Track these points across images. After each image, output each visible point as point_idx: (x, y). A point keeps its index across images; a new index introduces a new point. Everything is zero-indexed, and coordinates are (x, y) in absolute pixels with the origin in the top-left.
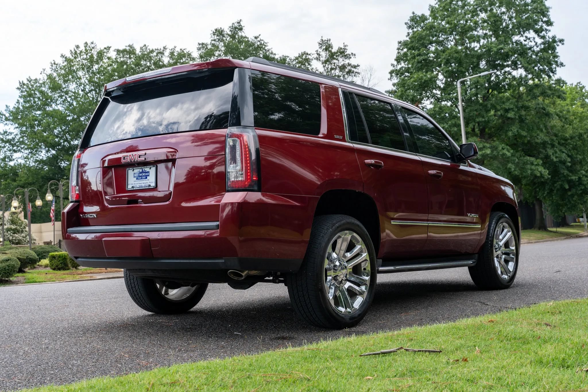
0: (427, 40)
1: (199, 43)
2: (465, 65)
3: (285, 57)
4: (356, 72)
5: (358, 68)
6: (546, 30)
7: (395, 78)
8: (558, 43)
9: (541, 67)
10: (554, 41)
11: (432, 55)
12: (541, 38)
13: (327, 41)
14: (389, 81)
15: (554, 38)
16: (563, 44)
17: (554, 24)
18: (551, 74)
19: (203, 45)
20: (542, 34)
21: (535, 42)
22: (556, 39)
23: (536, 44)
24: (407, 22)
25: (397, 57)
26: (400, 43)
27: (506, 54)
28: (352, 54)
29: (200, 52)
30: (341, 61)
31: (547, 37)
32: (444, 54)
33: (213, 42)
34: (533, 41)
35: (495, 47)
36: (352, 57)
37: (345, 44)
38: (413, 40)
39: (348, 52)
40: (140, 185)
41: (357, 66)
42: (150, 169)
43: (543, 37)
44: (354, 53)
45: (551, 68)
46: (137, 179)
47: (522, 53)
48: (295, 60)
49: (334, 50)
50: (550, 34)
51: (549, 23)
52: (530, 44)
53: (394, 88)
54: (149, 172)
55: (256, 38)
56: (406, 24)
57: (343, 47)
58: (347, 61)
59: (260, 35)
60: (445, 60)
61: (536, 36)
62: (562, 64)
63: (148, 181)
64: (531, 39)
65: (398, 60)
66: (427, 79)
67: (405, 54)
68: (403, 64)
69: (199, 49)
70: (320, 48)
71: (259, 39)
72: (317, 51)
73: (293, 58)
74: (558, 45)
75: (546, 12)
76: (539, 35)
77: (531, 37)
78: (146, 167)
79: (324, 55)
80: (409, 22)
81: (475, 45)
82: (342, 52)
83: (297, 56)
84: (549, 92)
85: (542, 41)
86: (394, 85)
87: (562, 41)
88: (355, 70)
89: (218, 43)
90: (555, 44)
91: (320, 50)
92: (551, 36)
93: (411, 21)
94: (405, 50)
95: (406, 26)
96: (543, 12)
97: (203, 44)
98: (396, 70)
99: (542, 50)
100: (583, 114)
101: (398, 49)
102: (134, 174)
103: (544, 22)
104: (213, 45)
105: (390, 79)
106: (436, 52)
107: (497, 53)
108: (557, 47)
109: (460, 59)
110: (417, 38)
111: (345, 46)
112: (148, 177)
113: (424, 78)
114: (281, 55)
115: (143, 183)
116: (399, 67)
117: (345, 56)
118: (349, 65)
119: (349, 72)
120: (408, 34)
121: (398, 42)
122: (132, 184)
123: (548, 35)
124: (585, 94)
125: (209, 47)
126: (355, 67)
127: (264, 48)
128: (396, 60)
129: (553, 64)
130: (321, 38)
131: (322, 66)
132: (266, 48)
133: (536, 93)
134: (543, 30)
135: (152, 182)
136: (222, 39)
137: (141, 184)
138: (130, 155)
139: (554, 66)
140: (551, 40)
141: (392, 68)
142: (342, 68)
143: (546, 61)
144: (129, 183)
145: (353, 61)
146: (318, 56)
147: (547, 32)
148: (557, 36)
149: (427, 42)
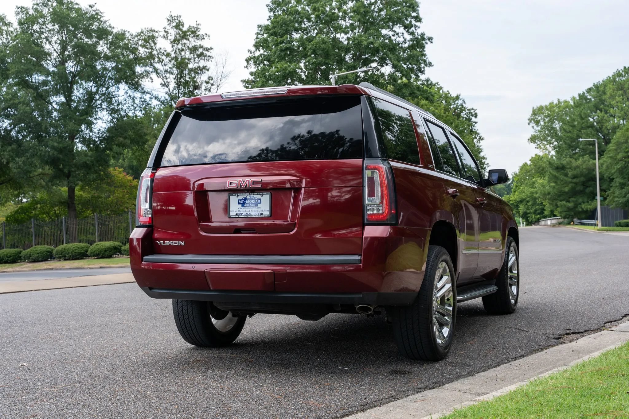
0: (291, 27)
1: (17, 7)
2: (332, 57)
3: (125, 31)
4: (209, 56)
5: (211, 51)
6: (416, 26)
7: (253, 66)
8: (427, 41)
9: (410, 66)
10: (423, 39)
11: (296, 44)
12: (410, 34)
13: (178, 17)
14: (246, 69)
15: (423, 35)
16: (432, 42)
17: (422, 20)
18: (420, 74)
19: (22, 10)
20: (411, 30)
21: (404, 37)
22: (425, 37)
23: (405, 40)
24: (268, 4)
25: (256, 43)
26: (260, 26)
27: (376, 49)
28: (206, 34)
29: (18, 17)
30: (192, 42)
31: (416, 34)
32: (310, 44)
33: (35, 6)
34: (402, 37)
35: (366, 41)
36: (206, 38)
37: (198, 23)
38: (275, 25)
39: (200, 33)
40: (247, 213)
41: (210, 49)
42: (262, 195)
43: (412, 34)
44: (208, 34)
45: (420, 67)
46: (243, 206)
47: (392, 49)
48: (137, 36)
49: (185, 29)
50: (419, 31)
51: (418, 19)
52: (398, 39)
53: (251, 78)
54: (260, 199)
55: (90, 6)
56: (267, 6)
57: (195, 26)
58: (198, 43)
59: (96, 4)
60: (312, 51)
61: (405, 32)
62: (430, 64)
63: (259, 209)
64: (400, 35)
65: (257, 46)
66: (292, 70)
67: (265, 40)
68: (262, 51)
69: (18, 14)
70: (168, 24)
71: (94, 8)
72: (165, 28)
73: (134, 34)
74: (427, 43)
75: (416, 7)
76: (408, 31)
77: (399, 32)
78: (256, 194)
79: (173, 33)
80: (271, 4)
81: (342, 37)
82: (194, 32)
83: (140, 32)
84: (418, 93)
85: (411, 37)
86: (251, 74)
87: (430, 39)
88: (208, 53)
89: (42, 9)
90: (424, 42)
91: (168, 27)
92: (420, 33)
93: (272, 3)
94: (265, 36)
95: (267, 9)
96: (414, 7)
97: (22, 8)
98: (254, 57)
99: (409, 47)
100: (448, 118)
101: (258, 34)
102: (239, 200)
103: (413, 17)
104: (36, 10)
105: (247, 67)
106: (301, 40)
107: (367, 47)
108: (426, 46)
109: (327, 51)
110: (280, 23)
111: (198, 25)
112: (259, 205)
113: (289, 68)
114: (119, 29)
115: (252, 211)
116: (257, 54)
117: (198, 36)
118: (201, 47)
119: (200, 55)
120: (270, 17)
121: (258, 25)
122: (236, 211)
123: (417, 31)
124: (442, 95)
125: (31, 12)
126: (208, 50)
127: (100, 19)
128: (255, 46)
129: (421, 63)
130: (169, 13)
131: (171, 45)
132: (102, 19)
133: (405, 93)
134: (412, 26)
135: (265, 211)
136: (47, 4)
137: (249, 211)
138: (239, 181)
139: (423, 65)
140: (419, 37)
141: (248, 55)
142: (194, 50)
143: (415, 59)
144: (231, 210)
145: (206, 43)
146: (165, 34)
147: (417, 28)
148: (426, 33)
149: (292, 28)
